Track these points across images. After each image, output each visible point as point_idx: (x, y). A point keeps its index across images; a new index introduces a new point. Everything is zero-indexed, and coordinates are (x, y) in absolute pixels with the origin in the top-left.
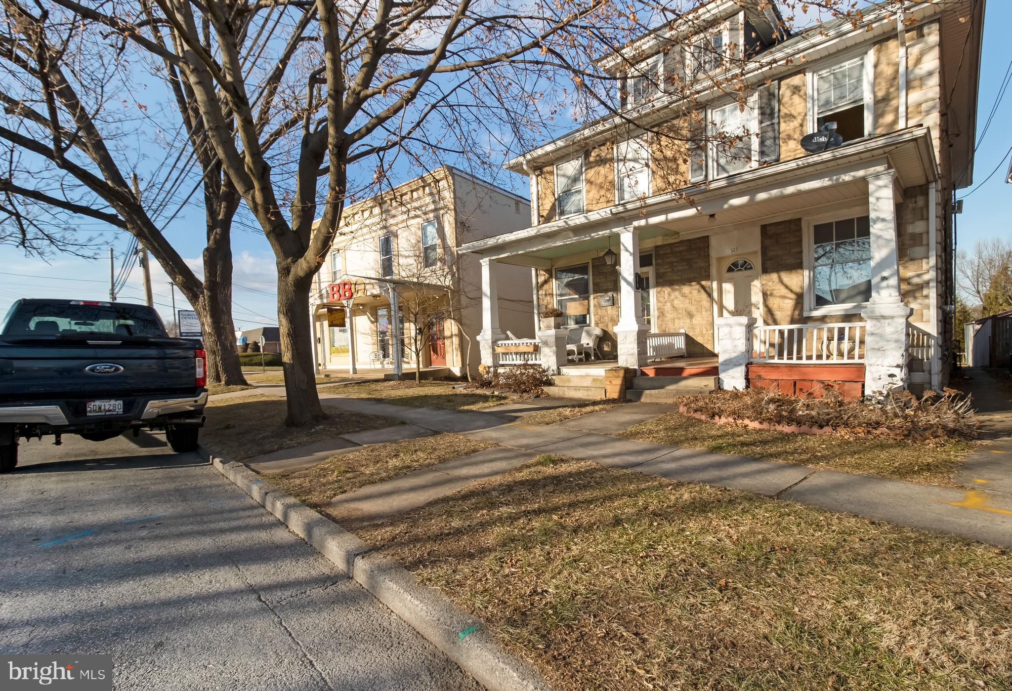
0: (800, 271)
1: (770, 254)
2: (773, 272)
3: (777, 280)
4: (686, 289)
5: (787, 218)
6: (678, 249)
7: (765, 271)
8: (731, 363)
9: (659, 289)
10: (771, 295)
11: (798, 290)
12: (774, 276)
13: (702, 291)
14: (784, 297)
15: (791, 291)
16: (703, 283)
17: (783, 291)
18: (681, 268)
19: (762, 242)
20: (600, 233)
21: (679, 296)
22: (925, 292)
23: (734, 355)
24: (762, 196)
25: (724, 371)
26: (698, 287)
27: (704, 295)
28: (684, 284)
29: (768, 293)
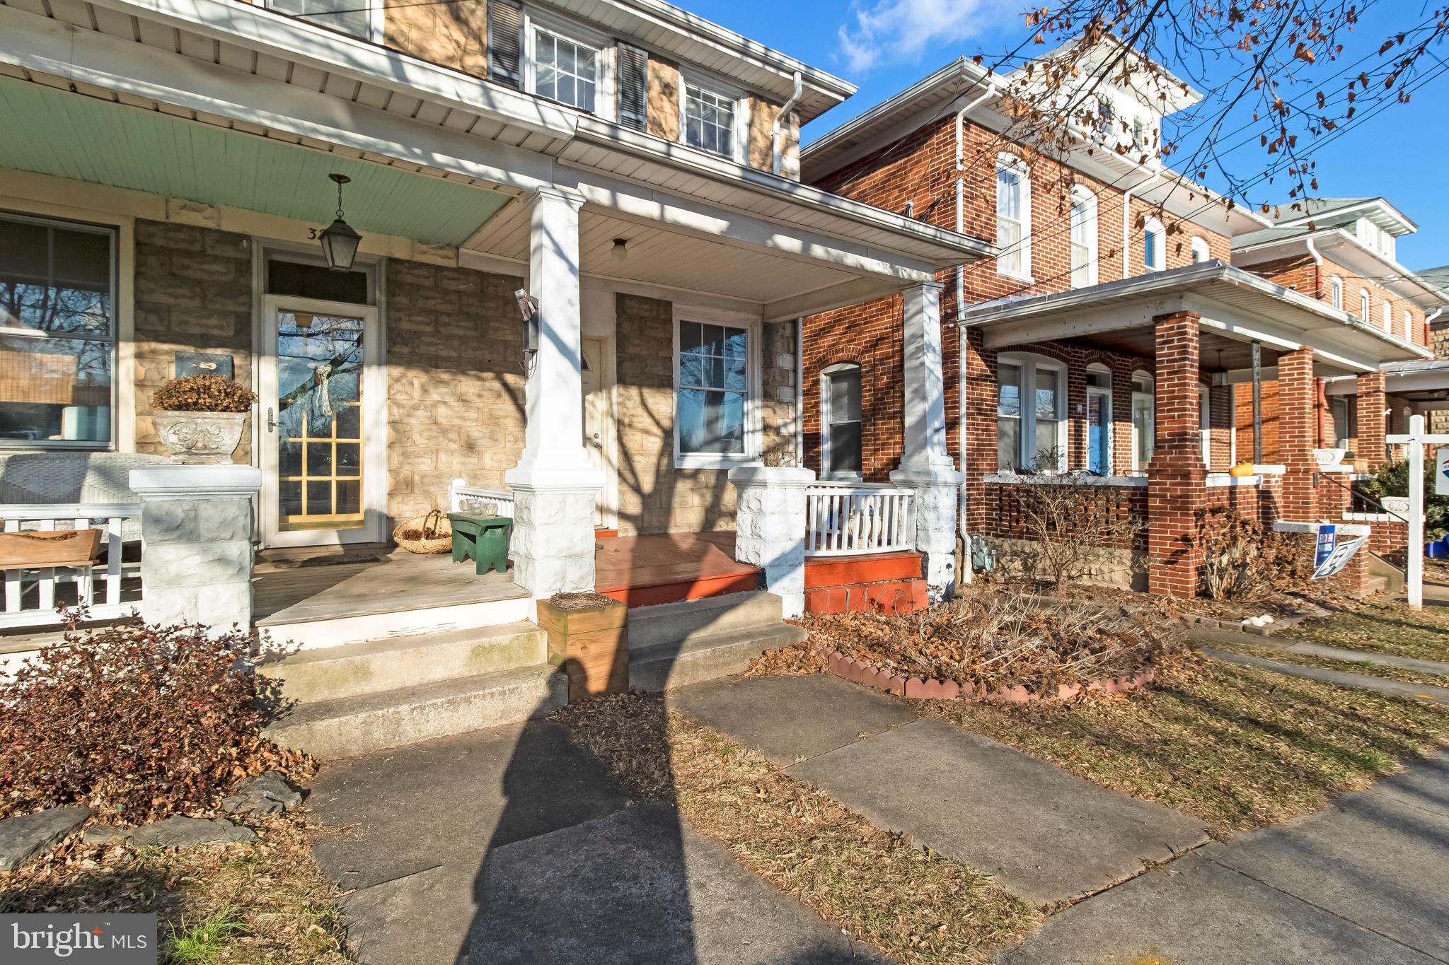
0: (668, 390)
1: (632, 350)
2: (633, 384)
3: (637, 399)
4: (468, 386)
5: (656, 296)
6: (452, 285)
7: (623, 380)
8: (784, 564)
9: (396, 371)
10: (630, 426)
11: (666, 423)
12: (634, 392)
13: (506, 396)
14: (646, 432)
15: (658, 424)
16: (510, 378)
17: (647, 422)
18: (458, 331)
19: (618, 325)
20: (471, 166)
21: (451, 400)
22: (791, 448)
23: (789, 546)
24: (818, 251)
25: (776, 580)
26: (497, 385)
27: (507, 406)
28: (464, 373)
29: (627, 421)
